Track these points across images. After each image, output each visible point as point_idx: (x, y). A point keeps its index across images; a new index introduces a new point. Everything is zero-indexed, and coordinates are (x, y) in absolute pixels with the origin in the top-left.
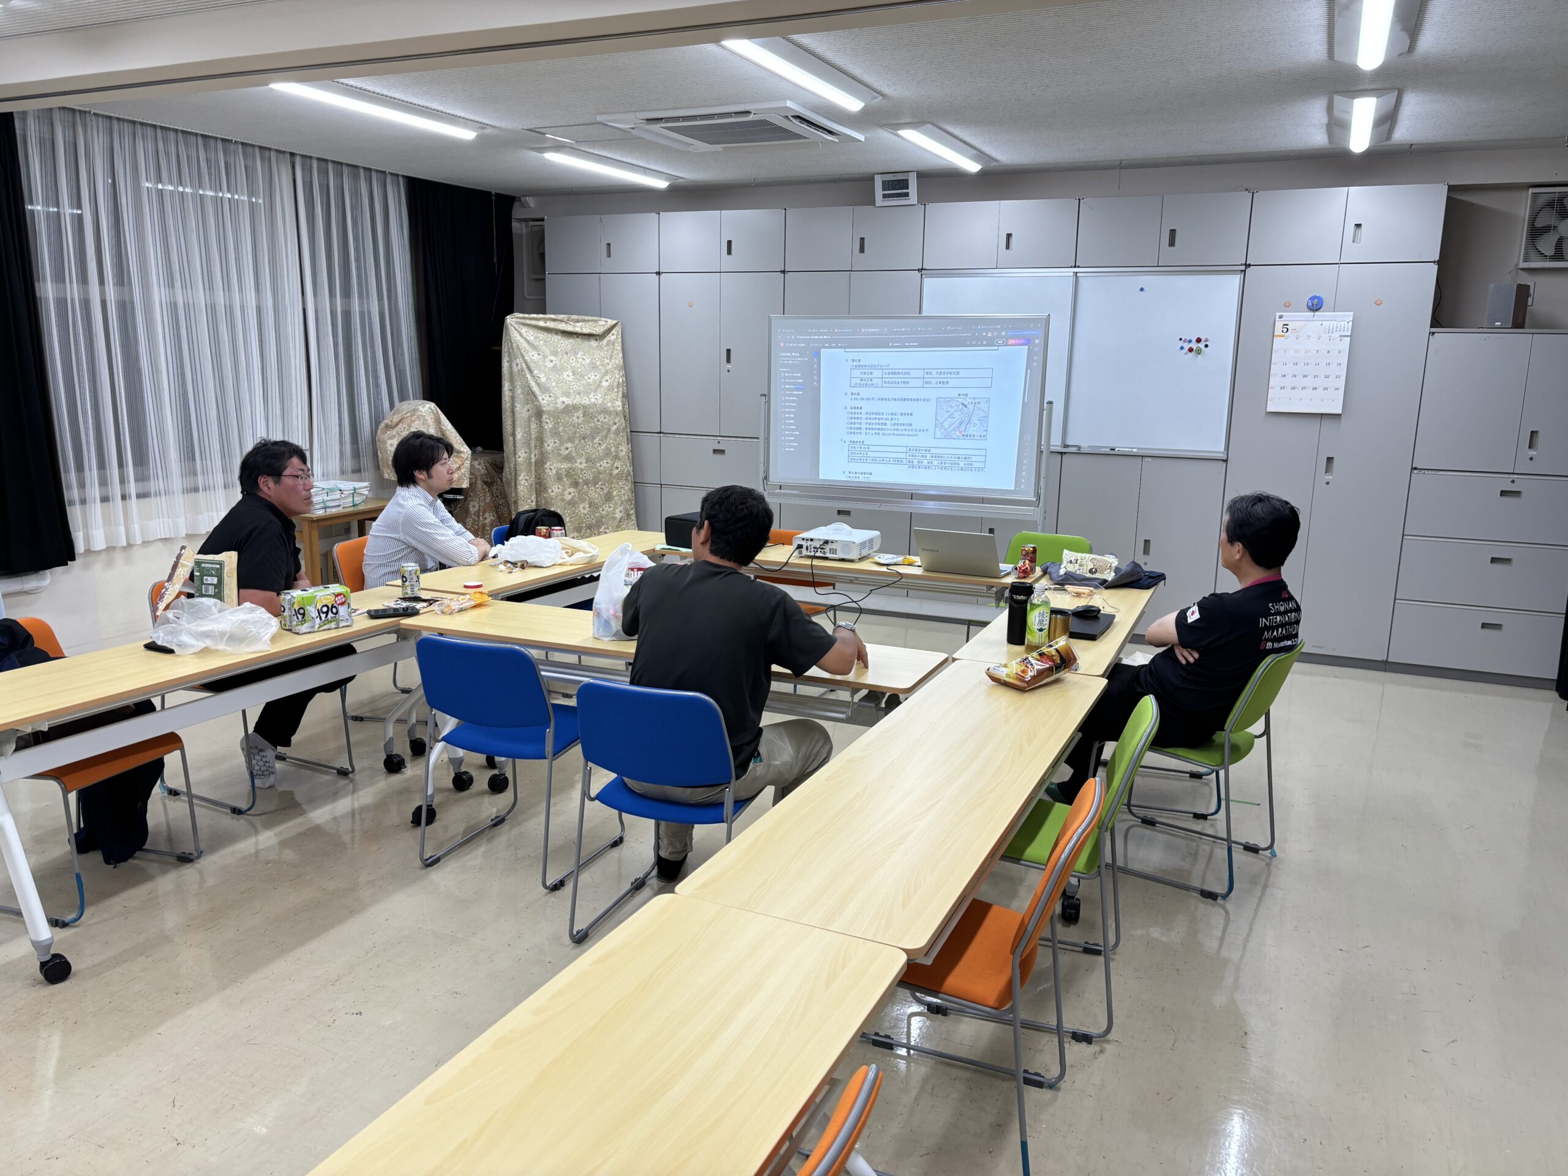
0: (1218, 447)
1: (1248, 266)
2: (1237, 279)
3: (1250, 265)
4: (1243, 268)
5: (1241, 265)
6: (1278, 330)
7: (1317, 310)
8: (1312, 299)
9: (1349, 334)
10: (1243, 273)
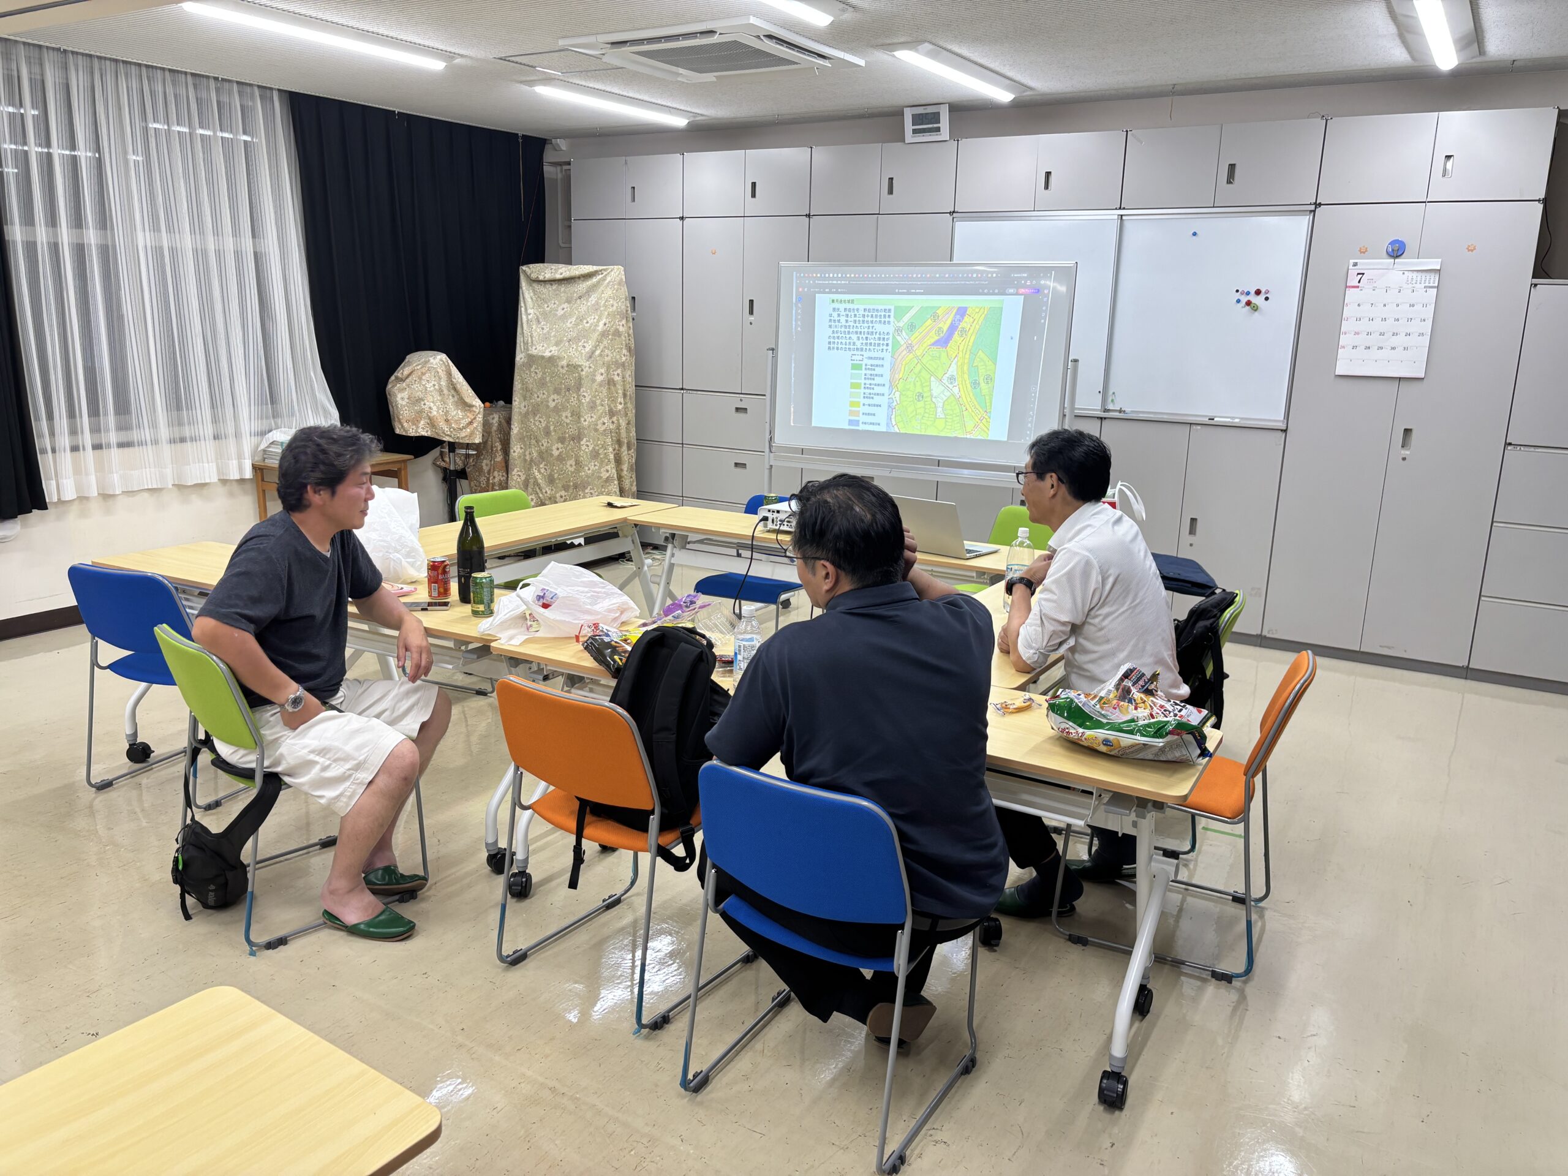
0: (1276, 416)
1: (1318, 205)
2: (1305, 221)
3: (1320, 205)
4: (1312, 207)
5: (1311, 204)
6: (1353, 281)
7: (1398, 257)
8: (1393, 243)
9: (1436, 285)
10: (1312, 214)
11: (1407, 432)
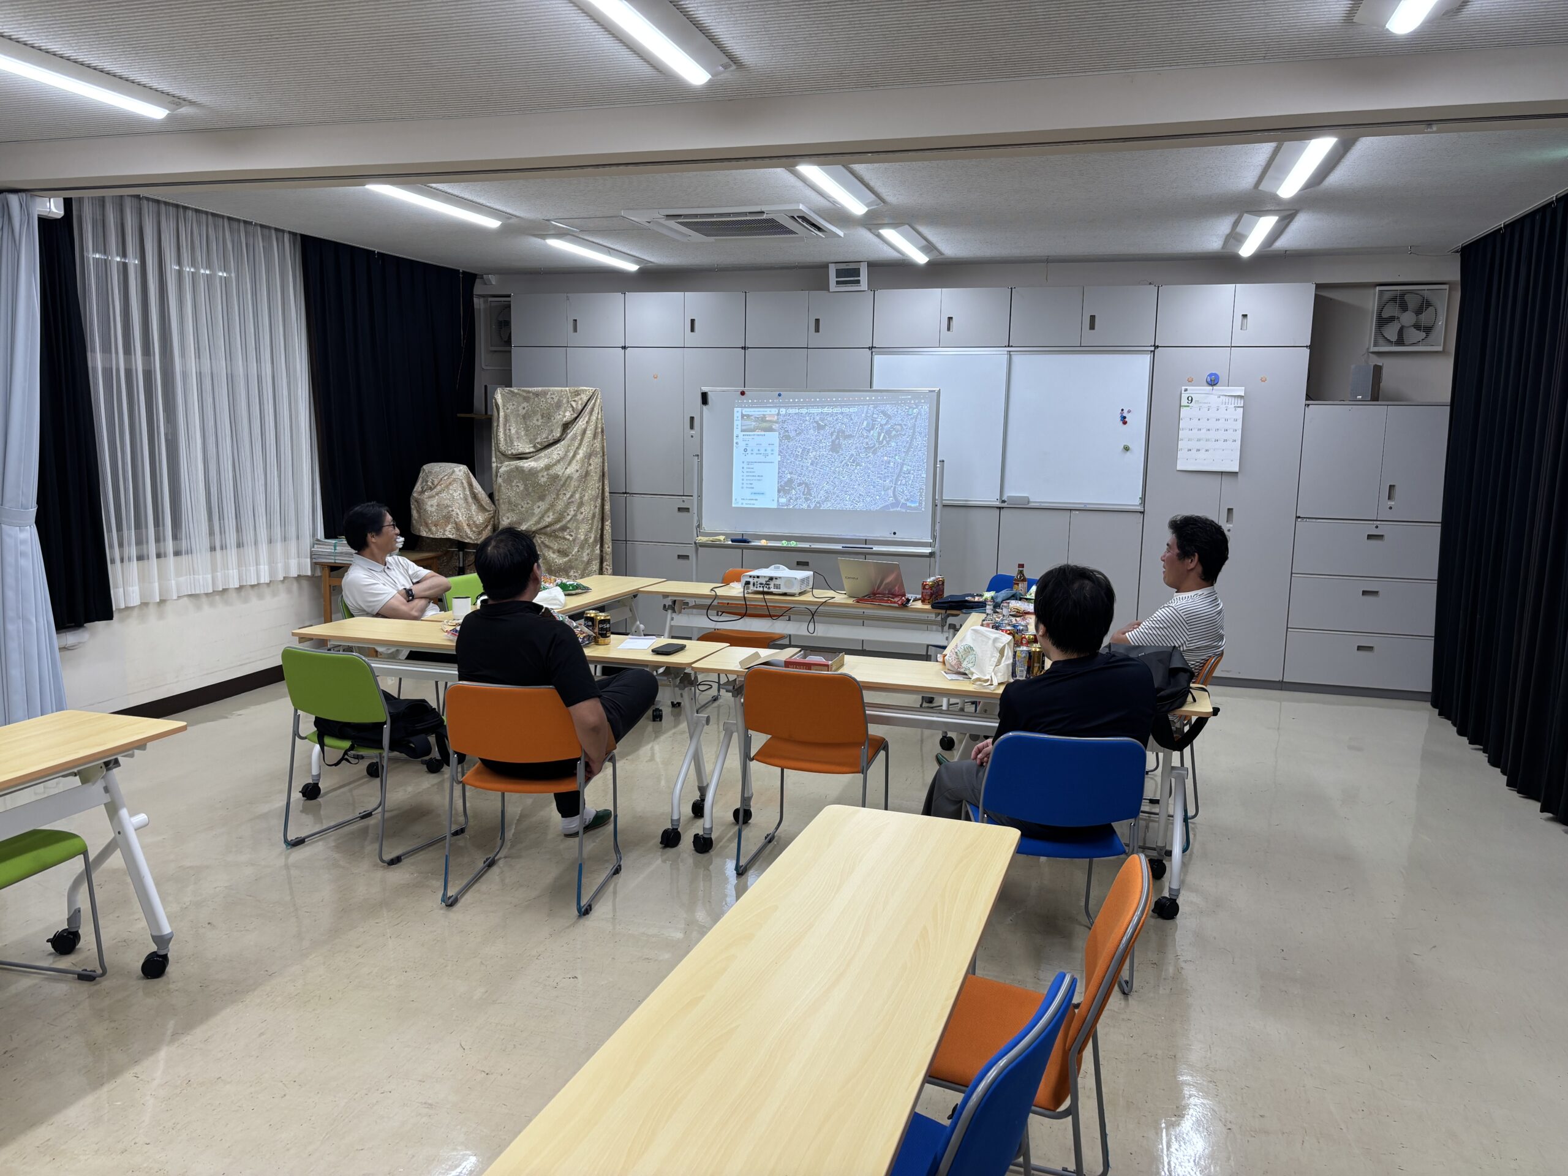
0: (1134, 502)
1: (1156, 347)
2: (1147, 358)
4: (1153, 349)
5: (1151, 346)
6: (1184, 402)
7: (1214, 385)
8: (1210, 375)
9: (1242, 405)
10: (1152, 353)
11: (1230, 510)
